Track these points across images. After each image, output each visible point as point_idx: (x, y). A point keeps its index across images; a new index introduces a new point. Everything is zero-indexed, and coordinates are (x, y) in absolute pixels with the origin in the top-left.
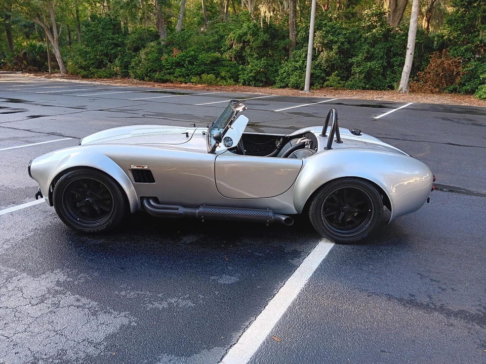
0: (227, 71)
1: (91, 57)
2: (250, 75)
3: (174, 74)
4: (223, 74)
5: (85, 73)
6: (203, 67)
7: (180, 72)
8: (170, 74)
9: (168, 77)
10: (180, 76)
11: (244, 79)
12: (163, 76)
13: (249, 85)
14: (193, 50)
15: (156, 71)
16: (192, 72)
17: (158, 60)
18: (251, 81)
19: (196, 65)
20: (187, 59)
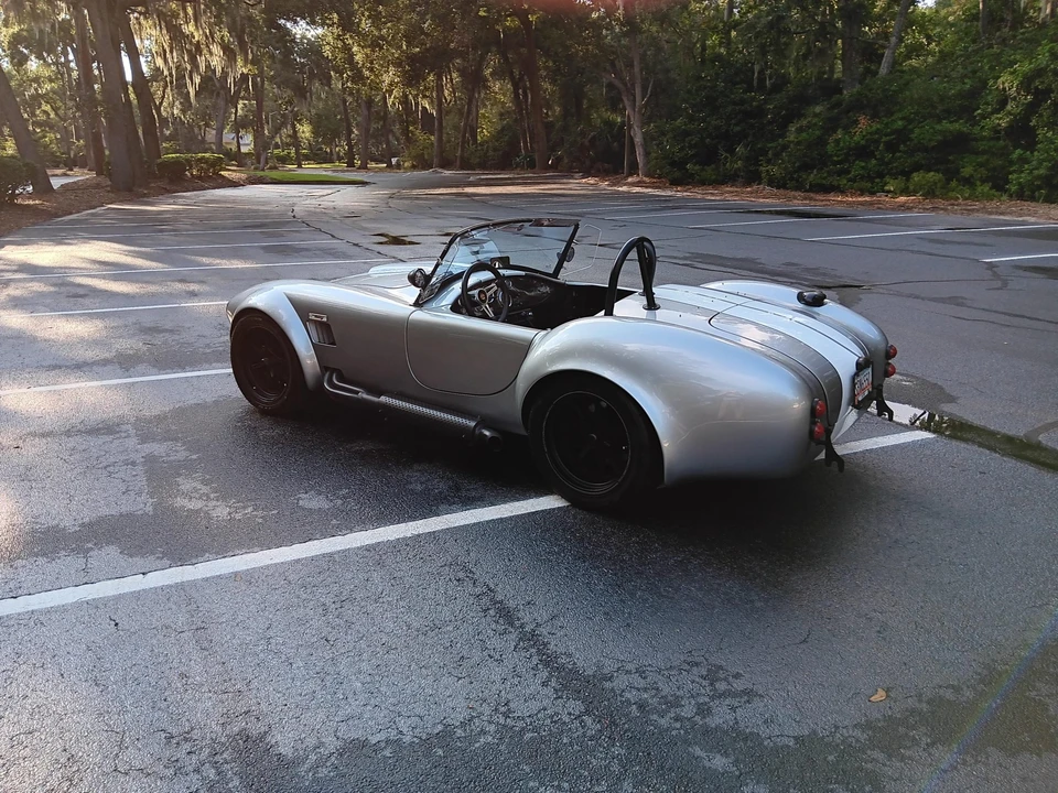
0: (981, 165)
1: (693, 142)
2: (1036, 172)
3: (849, 172)
4: (967, 171)
5: (677, 174)
6: (919, 157)
7: (863, 168)
8: (840, 173)
9: (834, 180)
10: (862, 178)
11: (1020, 184)
12: (824, 179)
13: (1033, 199)
14: (902, 119)
15: (812, 168)
16: (892, 169)
17: (821, 142)
18: (1039, 188)
19: (904, 152)
20: (884, 139)
